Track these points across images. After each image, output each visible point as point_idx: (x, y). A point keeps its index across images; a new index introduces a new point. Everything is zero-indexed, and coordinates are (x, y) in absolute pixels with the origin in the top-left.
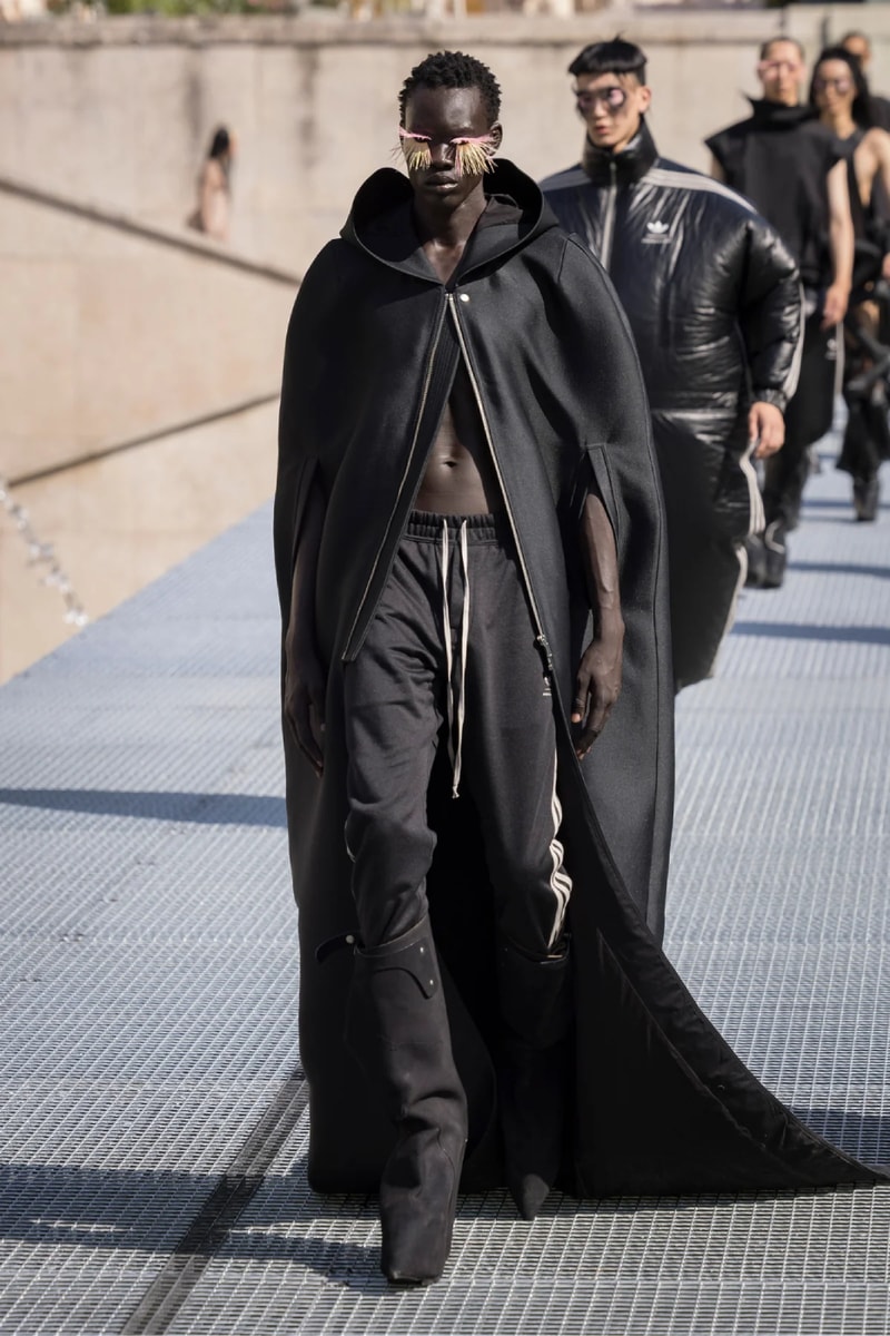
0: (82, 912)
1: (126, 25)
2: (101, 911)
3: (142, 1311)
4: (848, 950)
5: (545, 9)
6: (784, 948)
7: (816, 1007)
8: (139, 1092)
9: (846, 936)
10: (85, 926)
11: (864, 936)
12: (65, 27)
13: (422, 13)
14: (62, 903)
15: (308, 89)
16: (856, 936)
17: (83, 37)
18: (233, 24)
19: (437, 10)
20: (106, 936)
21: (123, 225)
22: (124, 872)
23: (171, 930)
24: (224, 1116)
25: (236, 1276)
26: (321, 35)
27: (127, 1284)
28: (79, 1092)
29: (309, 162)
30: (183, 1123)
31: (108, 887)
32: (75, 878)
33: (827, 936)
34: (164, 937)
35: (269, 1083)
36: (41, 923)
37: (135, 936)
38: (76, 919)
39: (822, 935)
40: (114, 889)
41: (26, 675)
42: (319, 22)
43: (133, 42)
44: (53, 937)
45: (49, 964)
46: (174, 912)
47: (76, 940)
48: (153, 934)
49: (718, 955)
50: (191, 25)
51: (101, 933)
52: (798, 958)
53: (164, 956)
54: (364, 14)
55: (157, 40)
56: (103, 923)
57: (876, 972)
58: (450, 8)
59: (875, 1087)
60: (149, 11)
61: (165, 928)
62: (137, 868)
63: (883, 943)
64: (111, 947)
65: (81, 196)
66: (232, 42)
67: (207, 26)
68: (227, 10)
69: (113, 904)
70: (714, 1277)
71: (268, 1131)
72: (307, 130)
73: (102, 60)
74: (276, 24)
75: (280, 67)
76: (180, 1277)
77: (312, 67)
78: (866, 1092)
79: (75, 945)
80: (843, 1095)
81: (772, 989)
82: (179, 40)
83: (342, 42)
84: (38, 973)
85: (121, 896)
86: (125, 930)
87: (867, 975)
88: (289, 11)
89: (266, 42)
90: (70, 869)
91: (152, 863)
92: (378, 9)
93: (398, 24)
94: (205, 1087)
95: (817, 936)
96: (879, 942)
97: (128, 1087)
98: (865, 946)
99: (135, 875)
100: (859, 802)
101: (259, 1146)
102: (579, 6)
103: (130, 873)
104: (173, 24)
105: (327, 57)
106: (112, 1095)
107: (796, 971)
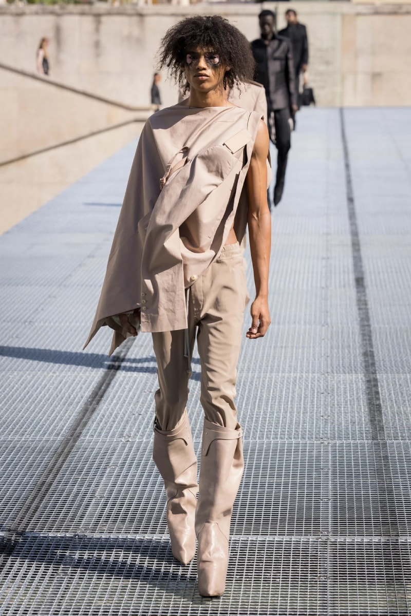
0: (31, 314)
1: (34, 8)
2: (38, 313)
3: (59, 451)
4: (296, 327)
5: (179, 3)
7: (285, 347)
9: (295, 323)
10: (33, 319)
11: (301, 323)
12: (13, 8)
13: (136, 4)
14: (24, 311)
15: (97, 30)
16: (298, 322)
17: (19, 11)
18: (71, 7)
19: (141, 2)
20: (40, 322)
22: (45, 300)
23: (63, 320)
24: (84, 384)
25: (91, 438)
26: (102, 11)
27: (54, 441)
28: (34, 376)
29: (98, 55)
30: (70, 387)
31: (40, 306)
32: (28, 302)
33: (288, 323)
34: (60, 323)
36: (18, 318)
37: (50, 322)
38: (29, 317)
39: (286, 322)
40: (42, 306)
41: (8, 233)
42: (101, 7)
43: (37, 13)
44: (22, 323)
45: (21, 332)
46: (63, 314)
47: (30, 324)
48: (56, 322)
50: (56, 8)
51: (38, 321)
53: (61, 329)
54: (117, 4)
55: (45, 13)
56: (39, 318)
57: (305, 335)
58: (146, 2)
59: (307, 374)
60: (42, 2)
61: (61, 320)
62: (49, 299)
64: (42, 326)
65: (19, 67)
66: (71, 13)
67: (62, 8)
68: (68, 2)
69: (42, 312)
70: (255, 439)
71: (100, 388)
72: (97, 44)
73: (26, 20)
74: (86, 8)
75: (88, 22)
76: (72, 439)
77: (98, 23)
78: (304, 376)
80: (296, 377)
82: (52, 13)
83: (109, 14)
85: (45, 309)
86: (46, 321)
87: (303, 336)
88: (90, 3)
89: (83, 14)
90: (26, 299)
91: (54, 297)
92: (121, 2)
93: (129, 8)
94: (77, 374)
96: (306, 325)
97: (51, 374)
98: (301, 326)
99: (49, 301)
100: (297, 276)
101: (97, 394)
102: (191, 2)
103: (47, 301)
104: (50, 7)
105: (104, 19)
106: (45, 377)
107: (278, 335)
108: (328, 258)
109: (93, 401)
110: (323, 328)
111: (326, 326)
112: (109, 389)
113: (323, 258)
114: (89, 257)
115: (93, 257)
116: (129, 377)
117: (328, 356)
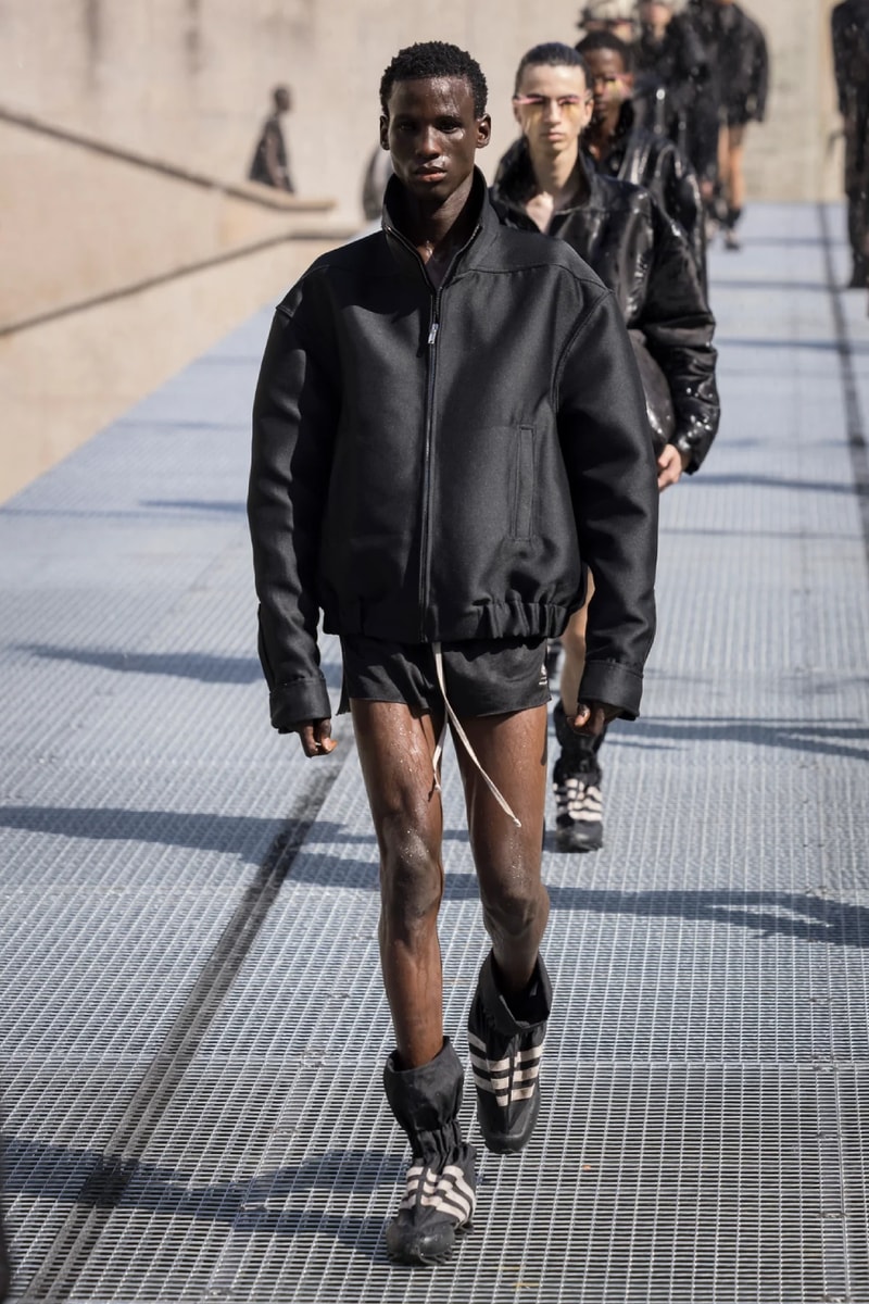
0: (53, 737)
2: (70, 735)
3: (143, 1089)
4: (733, 771)
6: (677, 768)
8: (121, 895)
9: (730, 758)
10: (57, 749)
11: (746, 758)
14: (34, 730)
16: (739, 758)
20: (76, 758)
21: (29, 124)
22: (87, 701)
23: (134, 753)
24: (197, 917)
25: (223, 1058)
27: (128, 1065)
28: (67, 897)
29: (195, 69)
30: (160, 925)
31: (73, 715)
32: (43, 707)
33: (713, 757)
34: (128, 759)
35: (235, 889)
36: (18, 747)
37: (102, 759)
38: (49, 743)
39: (709, 757)
40: (80, 716)
44: (30, 760)
45: (29, 783)
46: (135, 736)
47: (50, 762)
48: (118, 756)
49: (620, 775)
51: (72, 755)
52: (690, 777)
53: (130, 776)
56: (73, 747)
57: (759, 789)
61: (128, 751)
62: (97, 698)
63: (764, 764)
64: (82, 768)
69: (79, 731)
70: (644, 1057)
71: (238, 929)
72: (192, 40)
76: (174, 1059)
79: (50, 766)
81: (670, 805)
84: (20, 791)
85: (86, 723)
86: (93, 755)
87: (752, 792)
90: (39, 699)
91: (110, 693)
95: (705, 758)
96: (760, 763)
97: (111, 892)
98: (748, 767)
99: (96, 705)
100: (729, 641)
101: (231, 943)
103: (91, 704)
106: (96, 898)
107: (689, 789)
108: (807, 592)
109: (222, 960)
110: (805, 770)
111: (812, 768)
112: (263, 930)
113: (795, 592)
114: (193, 588)
115: (204, 588)
116: (312, 900)
117: (820, 846)
